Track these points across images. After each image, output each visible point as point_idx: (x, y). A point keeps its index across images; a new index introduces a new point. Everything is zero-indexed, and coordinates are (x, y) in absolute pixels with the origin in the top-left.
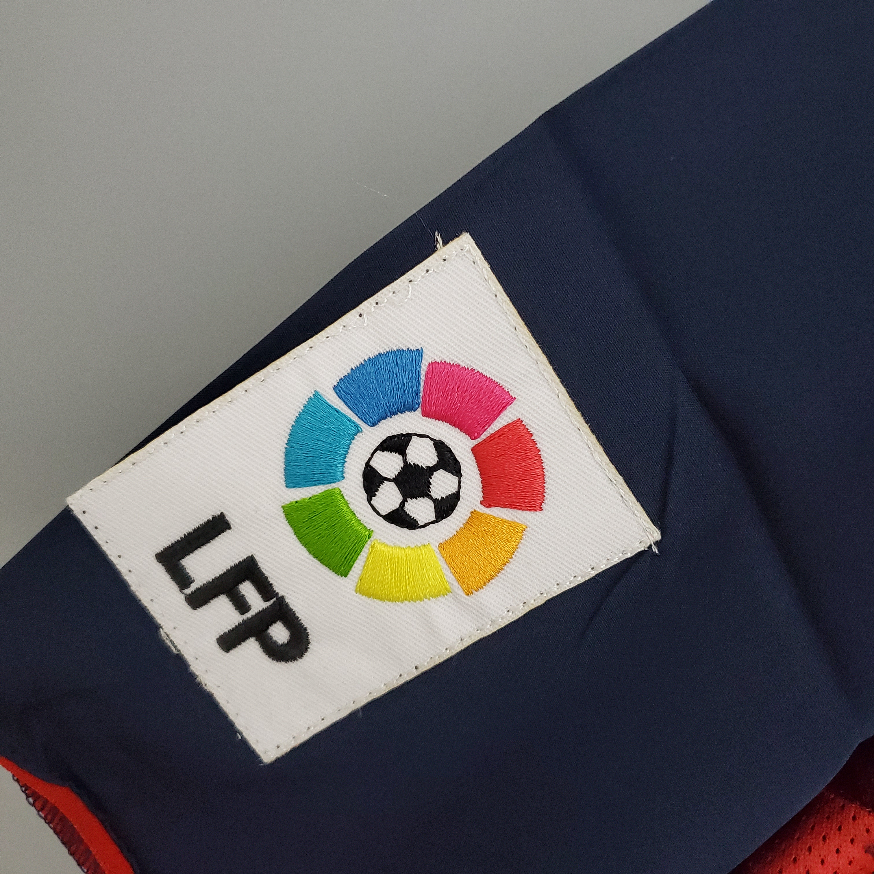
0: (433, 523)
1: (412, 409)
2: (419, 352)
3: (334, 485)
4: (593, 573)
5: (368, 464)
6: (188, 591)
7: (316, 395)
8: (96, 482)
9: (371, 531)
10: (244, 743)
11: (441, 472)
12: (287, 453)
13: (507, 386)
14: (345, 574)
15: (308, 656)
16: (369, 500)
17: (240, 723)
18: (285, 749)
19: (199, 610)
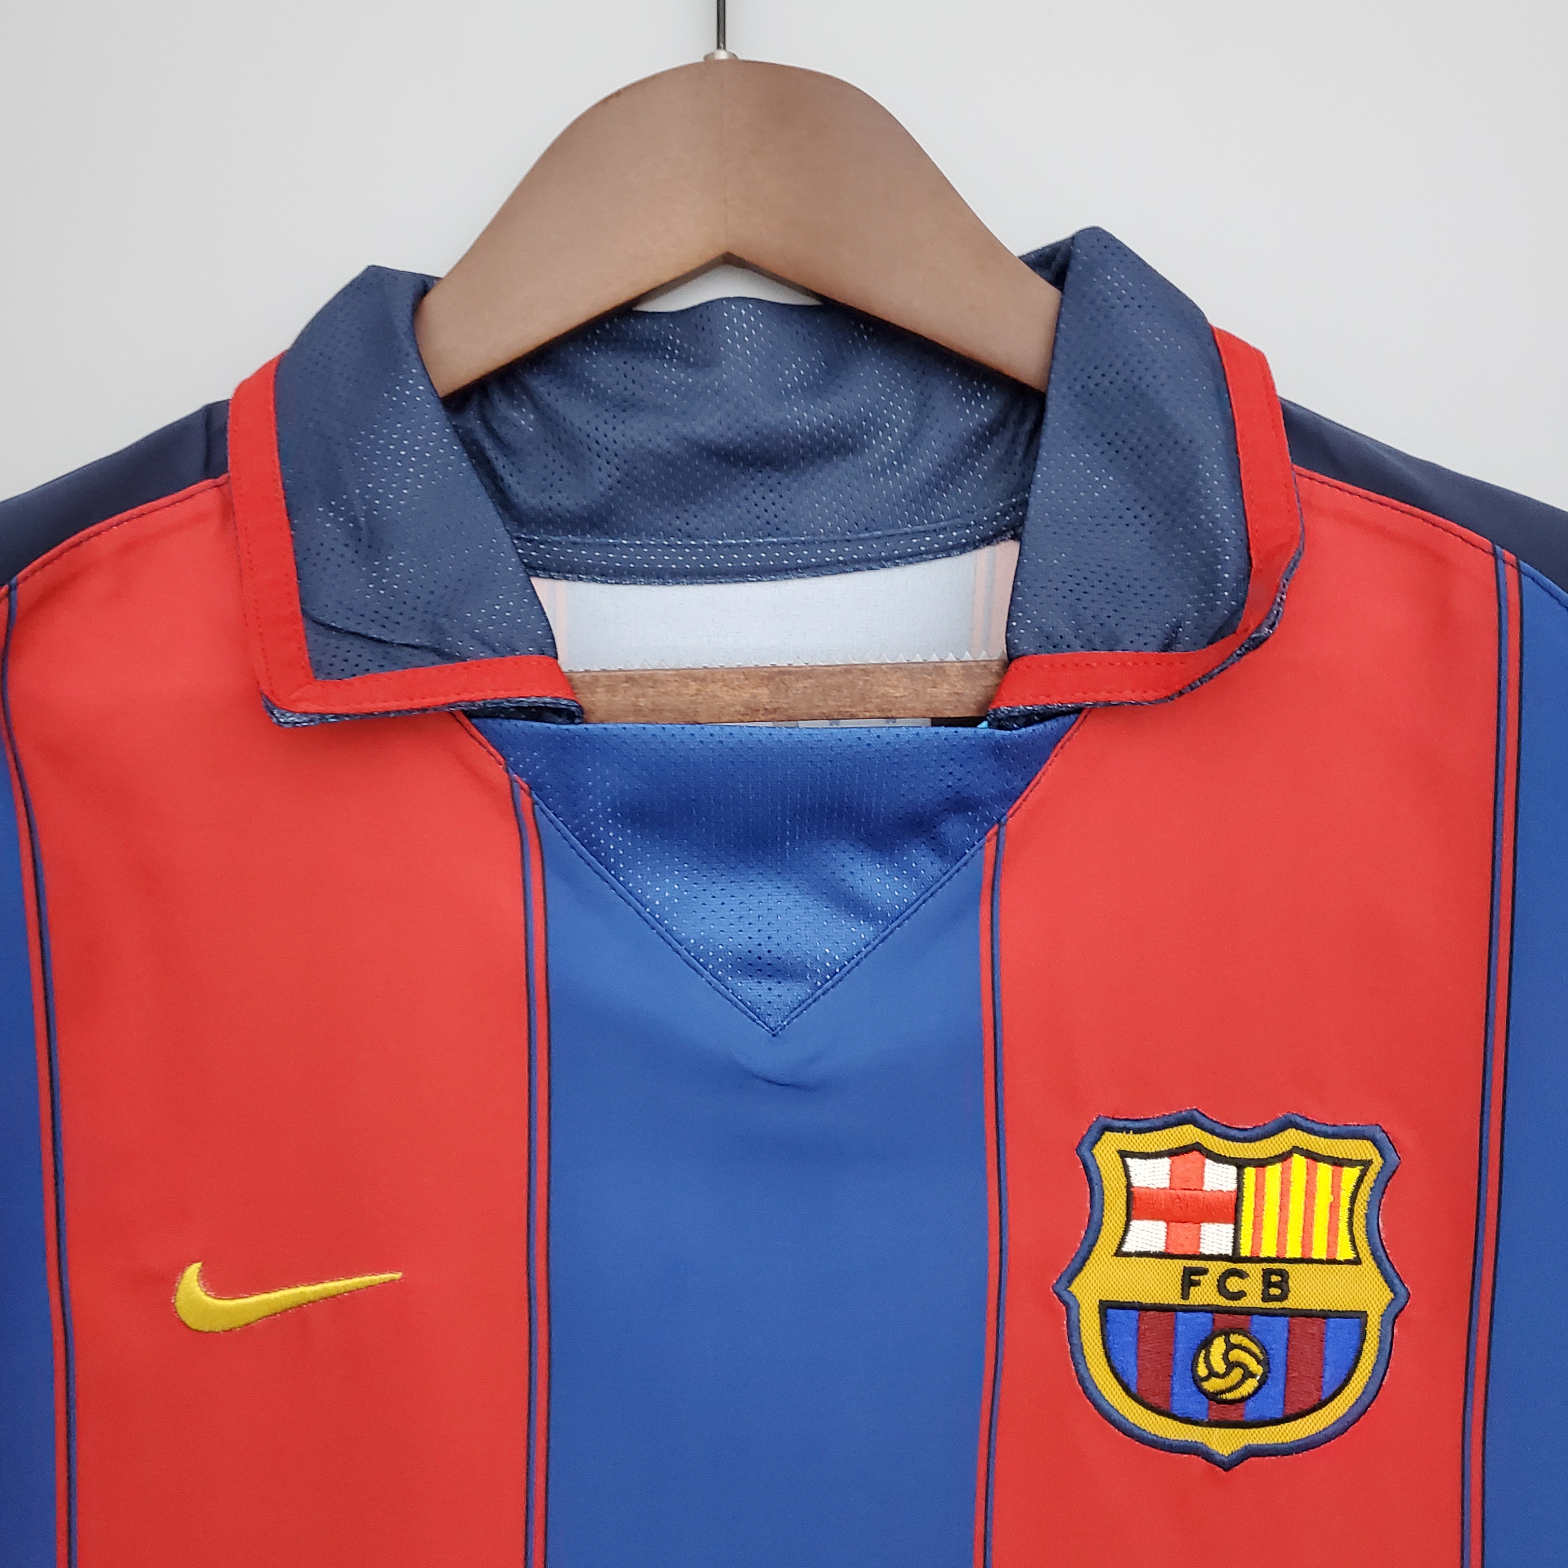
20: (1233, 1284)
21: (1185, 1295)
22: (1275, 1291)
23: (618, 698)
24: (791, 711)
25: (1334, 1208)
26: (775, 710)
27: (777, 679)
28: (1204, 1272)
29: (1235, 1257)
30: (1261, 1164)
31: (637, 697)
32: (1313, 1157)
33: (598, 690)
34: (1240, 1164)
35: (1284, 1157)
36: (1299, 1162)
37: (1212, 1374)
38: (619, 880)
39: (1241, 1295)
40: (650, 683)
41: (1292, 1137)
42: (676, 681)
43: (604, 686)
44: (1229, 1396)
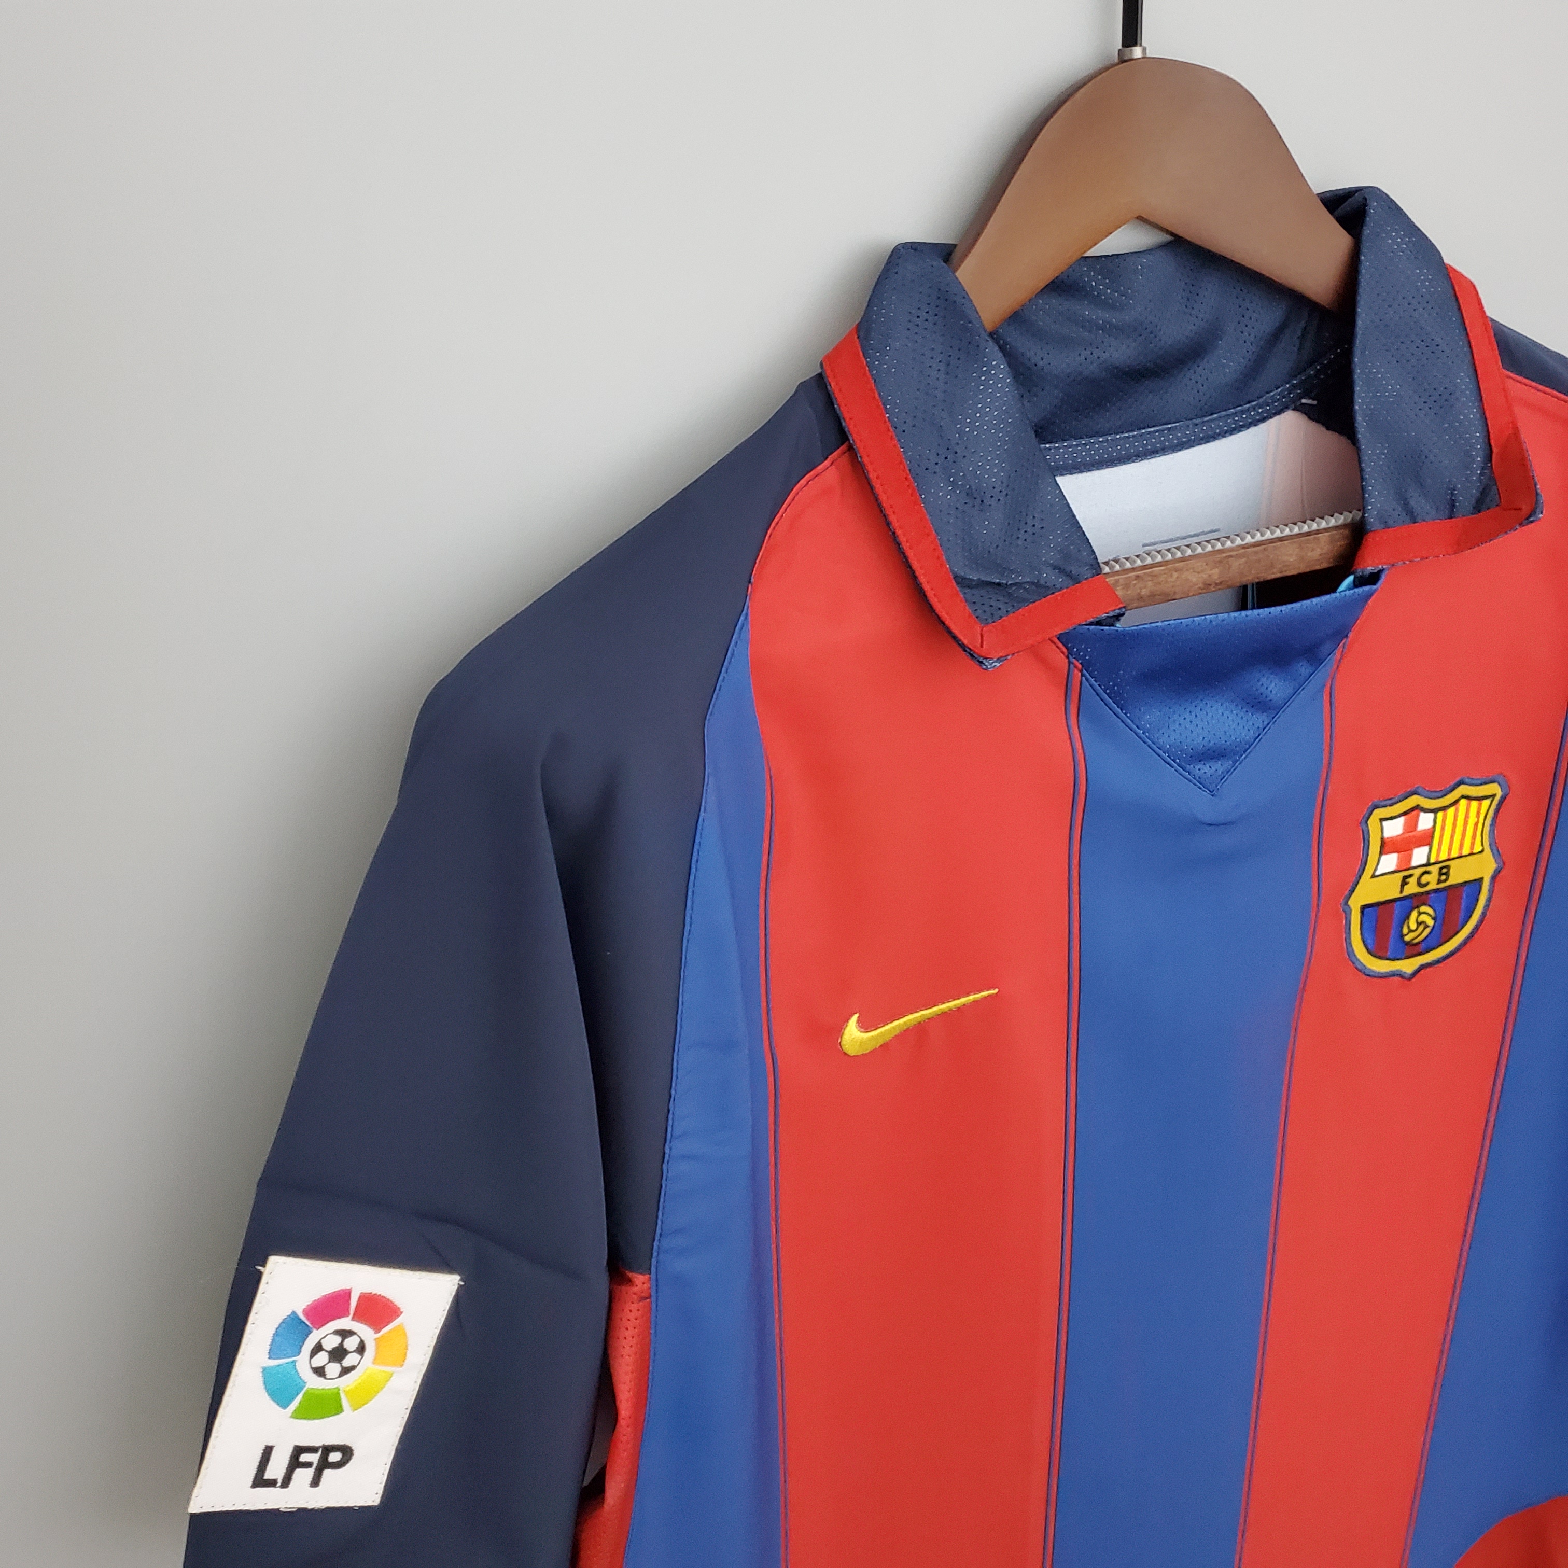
0: (361, 1359)
1: (310, 1332)
2: (294, 1313)
3: (305, 1389)
4: (446, 1312)
5: (312, 1368)
6: (279, 1485)
7: (264, 1369)
8: (196, 1491)
9: (337, 1387)
10: (361, 1508)
11: (346, 1340)
12: (272, 1399)
13: (343, 1287)
14: (342, 1411)
15: (355, 1452)
16: (325, 1378)
17: (351, 1504)
18: (381, 1492)
19: (291, 1485)
20: (1424, 879)
21: (1401, 892)
22: (1443, 877)
23: (1129, 592)
24: (1230, 582)
25: (1476, 825)
26: (1221, 583)
27: (1225, 562)
28: (1411, 876)
29: (1428, 864)
30: (1444, 809)
31: (1141, 589)
32: (1469, 798)
33: (1118, 588)
34: (1435, 811)
35: (1456, 802)
36: (1463, 802)
37: (1410, 931)
38: (1127, 716)
39: (1427, 884)
40: (1150, 578)
41: (1463, 790)
42: (1165, 574)
43: (1122, 585)
44: (1416, 941)
